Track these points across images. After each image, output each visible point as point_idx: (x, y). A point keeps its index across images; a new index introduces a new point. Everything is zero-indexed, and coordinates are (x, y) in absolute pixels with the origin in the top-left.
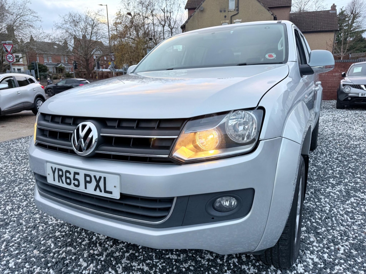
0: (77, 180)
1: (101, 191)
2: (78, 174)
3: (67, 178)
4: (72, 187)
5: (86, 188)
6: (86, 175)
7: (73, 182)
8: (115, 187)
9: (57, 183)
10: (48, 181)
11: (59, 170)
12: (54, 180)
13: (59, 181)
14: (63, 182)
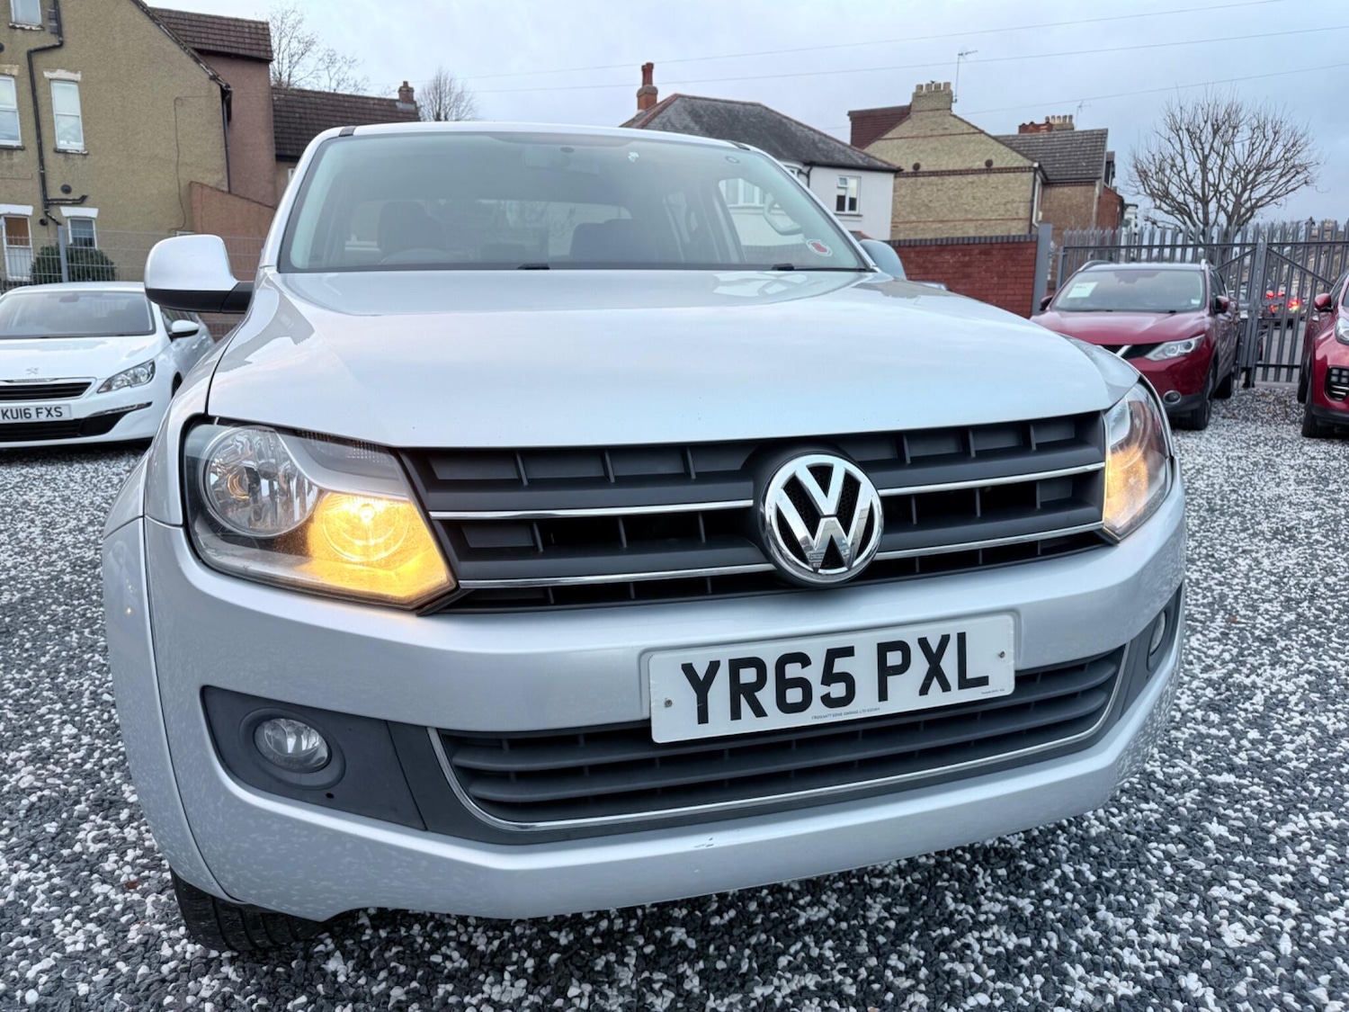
0: (847, 679)
1: (946, 687)
2: (848, 652)
3: (783, 684)
4: (817, 714)
5: (883, 696)
6: (884, 649)
7: (819, 690)
8: (1002, 655)
9: (721, 725)
10: (660, 736)
11: (736, 665)
12: (703, 717)
13: (736, 714)
14: (759, 711)
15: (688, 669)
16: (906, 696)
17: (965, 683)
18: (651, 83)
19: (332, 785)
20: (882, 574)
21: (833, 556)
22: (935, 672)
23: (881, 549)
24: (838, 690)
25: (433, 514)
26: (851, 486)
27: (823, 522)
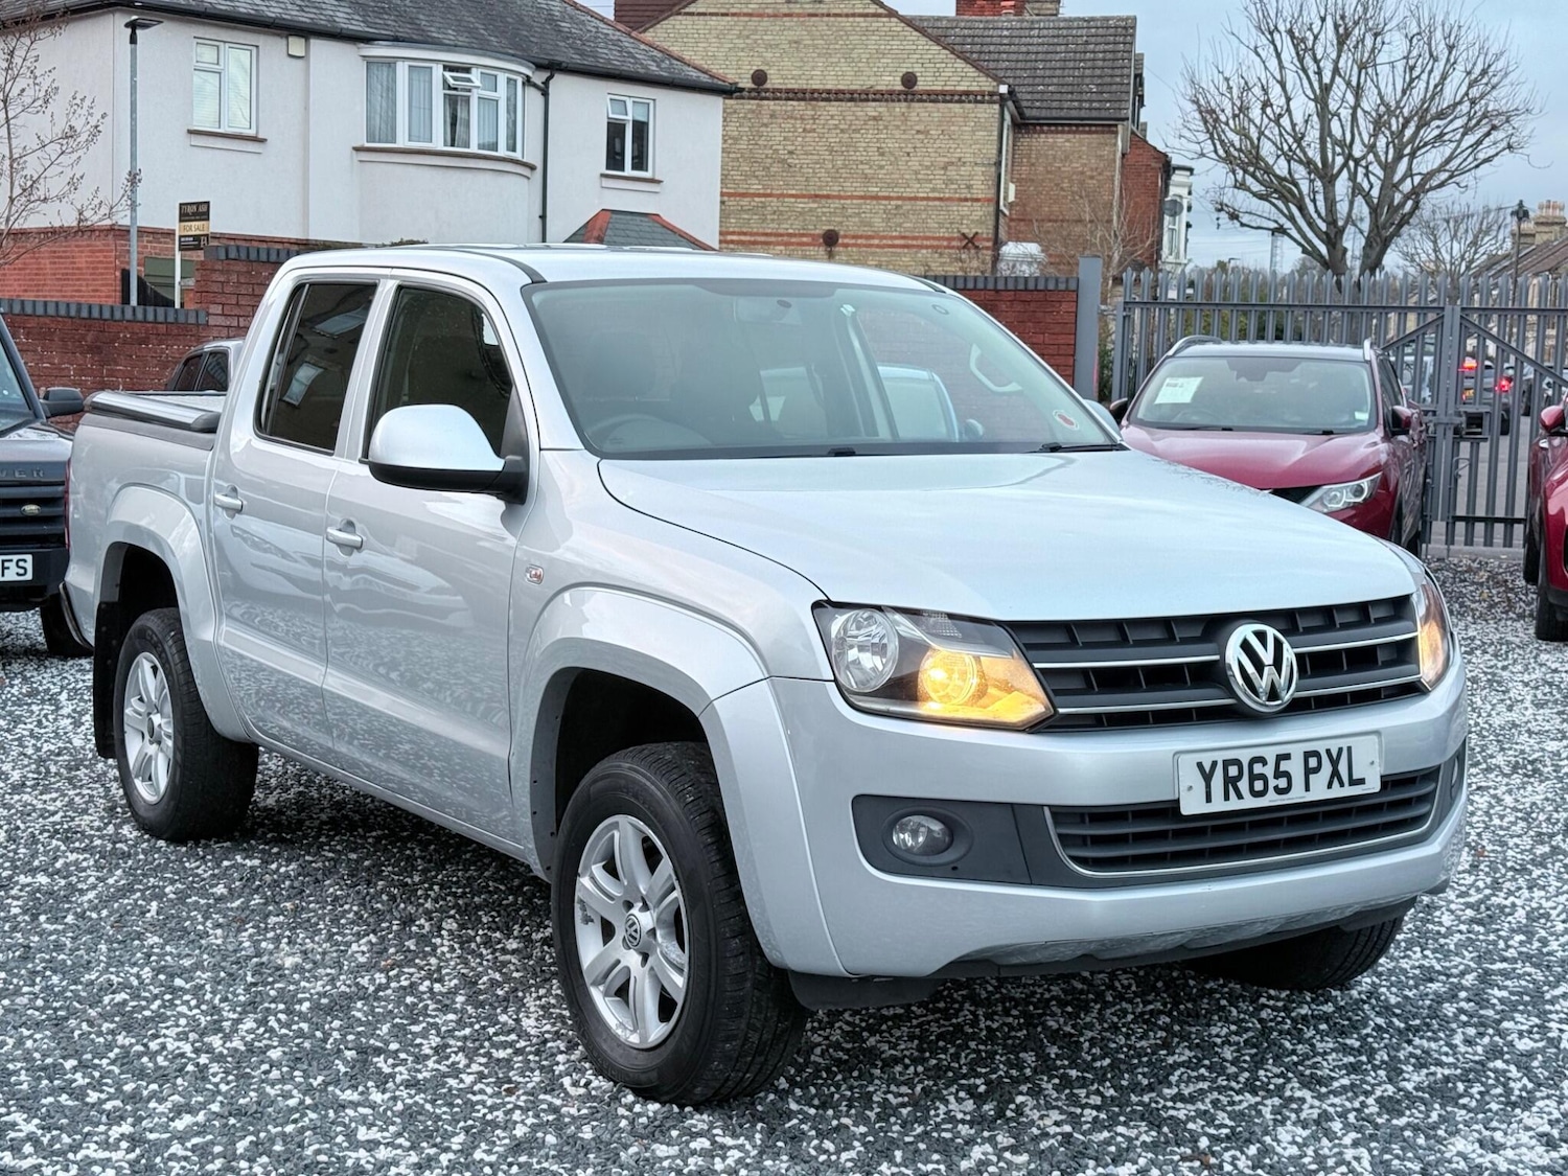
0: (1287, 775)
1: (1342, 784)
2: (1287, 757)
3: (1253, 778)
4: (1271, 799)
5: (1307, 789)
6: (1308, 755)
7: (1272, 783)
8: (1372, 763)
9: (1218, 805)
10: (1185, 810)
11: (1227, 763)
12: (1209, 799)
13: (1227, 798)
14: (1240, 796)
15: (1200, 765)
16: (1320, 790)
17: (1353, 782)
19: (958, 860)
20: (1300, 707)
21: (1273, 694)
22: (1335, 774)
23: (1297, 690)
24: (1283, 782)
25: (1036, 665)
26: (1278, 645)
27: (1266, 669)
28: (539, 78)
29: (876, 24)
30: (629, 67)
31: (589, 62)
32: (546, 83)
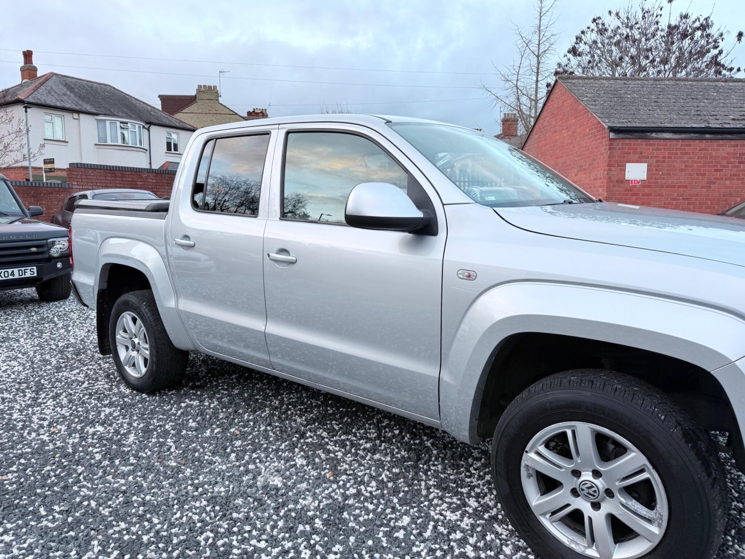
18: (32, 64)
28: (147, 126)
29: (232, 116)
30: (171, 124)
31: (160, 122)
32: (149, 128)
